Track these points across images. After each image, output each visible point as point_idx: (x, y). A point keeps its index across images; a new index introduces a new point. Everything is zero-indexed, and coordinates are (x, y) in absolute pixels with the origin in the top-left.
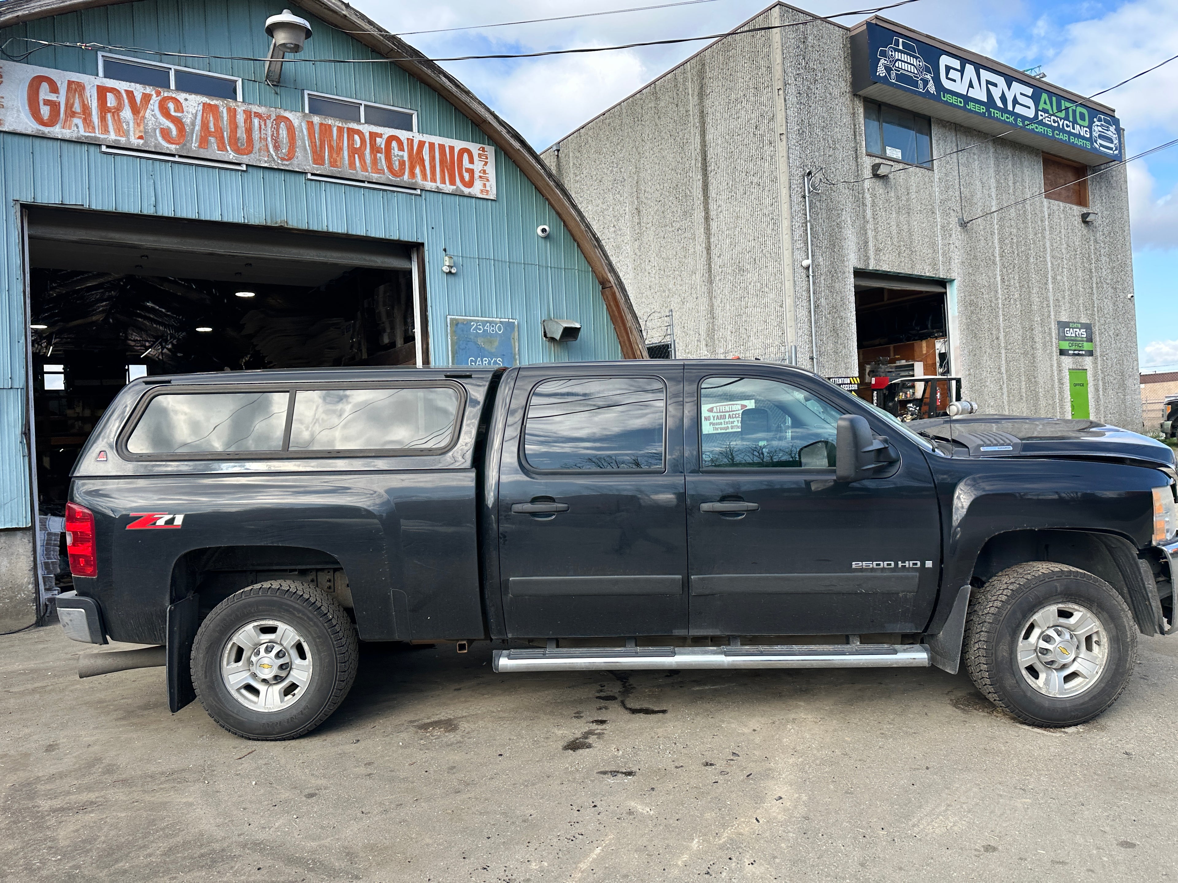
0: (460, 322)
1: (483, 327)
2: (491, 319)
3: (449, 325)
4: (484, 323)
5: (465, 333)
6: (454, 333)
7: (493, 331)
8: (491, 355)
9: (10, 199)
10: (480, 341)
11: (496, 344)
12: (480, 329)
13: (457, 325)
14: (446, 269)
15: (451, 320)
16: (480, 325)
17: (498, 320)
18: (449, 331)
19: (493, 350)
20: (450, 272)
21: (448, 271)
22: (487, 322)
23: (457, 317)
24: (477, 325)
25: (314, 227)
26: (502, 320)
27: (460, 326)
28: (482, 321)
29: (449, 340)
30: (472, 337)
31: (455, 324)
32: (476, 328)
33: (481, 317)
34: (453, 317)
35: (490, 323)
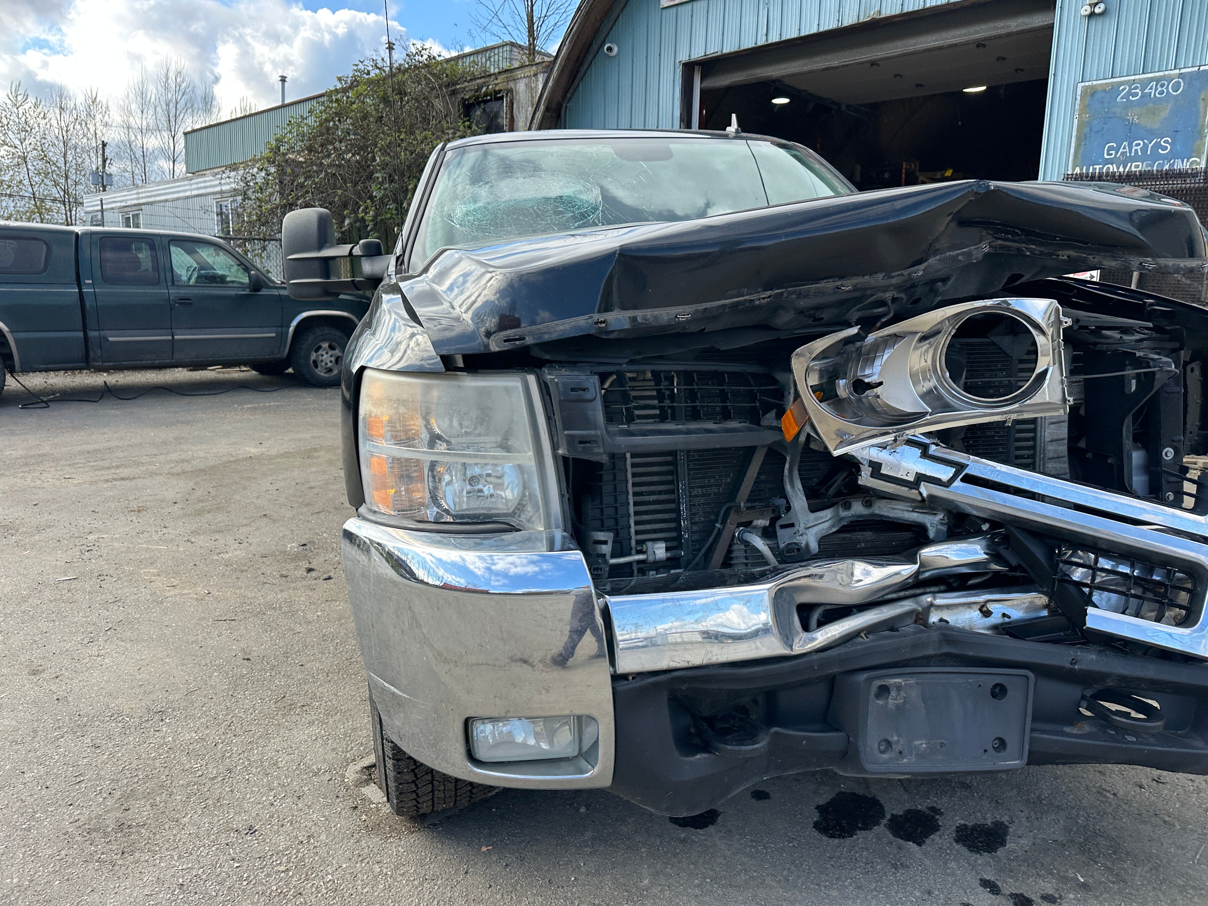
0: (1100, 89)
1: (1142, 90)
2: (1162, 74)
3: (1079, 98)
4: (1144, 84)
5: (1106, 105)
6: (1085, 108)
7: (1161, 93)
8: (1151, 134)
9: (677, 61)
10: (1133, 116)
11: (1165, 114)
12: (1136, 94)
13: (1093, 94)
14: (1086, 10)
15: (1085, 89)
16: (1136, 88)
17: (1177, 71)
18: (1077, 107)
19: (1157, 126)
20: (1092, 15)
21: (1088, 12)
22: (1152, 80)
23: (1095, 83)
24: (1130, 89)
25: (910, 7)
26: (1183, 71)
27: (1097, 96)
28: (1141, 81)
29: (1076, 121)
30: (1118, 110)
31: (1091, 93)
32: (1129, 93)
33: (1143, 73)
34: (1087, 84)
35: (1157, 80)
